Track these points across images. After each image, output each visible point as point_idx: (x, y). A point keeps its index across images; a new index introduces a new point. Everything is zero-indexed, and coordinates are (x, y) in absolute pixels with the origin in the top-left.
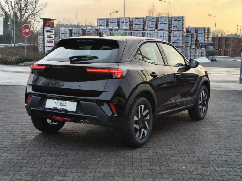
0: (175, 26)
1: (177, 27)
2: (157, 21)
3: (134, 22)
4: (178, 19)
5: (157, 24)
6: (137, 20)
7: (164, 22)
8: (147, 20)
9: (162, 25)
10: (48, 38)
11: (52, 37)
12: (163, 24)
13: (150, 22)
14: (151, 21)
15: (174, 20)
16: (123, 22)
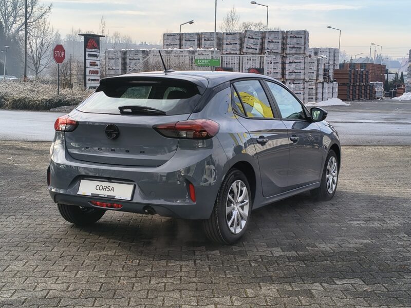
0: (292, 46)
1: (295, 48)
2: (263, 38)
4: (297, 36)
6: (230, 36)
7: (274, 41)
8: (247, 36)
10: (91, 67)
11: (97, 65)
12: (272, 43)
13: (252, 40)
14: (253, 38)
15: (291, 37)
16: (206, 39)
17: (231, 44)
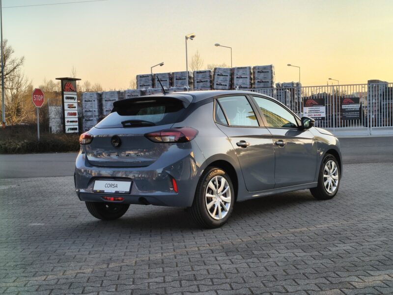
0: (260, 80)
1: (263, 82)
2: (232, 74)
3: (195, 79)
4: (264, 71)
5: (232, 80)
6: (200, 75)
7: (242, 76)
8: (216, 74)
9: (241, 81)
10: (69, 109)
11: (75, 107)
12: (241, 79)
13: (222, 77)
14: (222, 75)
15: (258, 72)
16: (178, 78)
17: (202, 82)
